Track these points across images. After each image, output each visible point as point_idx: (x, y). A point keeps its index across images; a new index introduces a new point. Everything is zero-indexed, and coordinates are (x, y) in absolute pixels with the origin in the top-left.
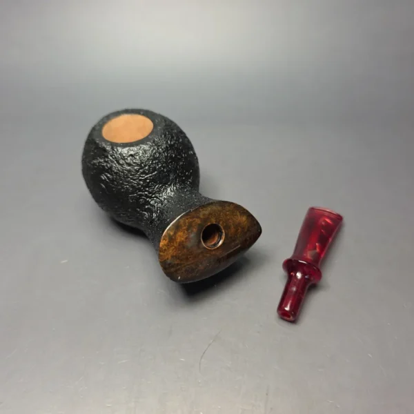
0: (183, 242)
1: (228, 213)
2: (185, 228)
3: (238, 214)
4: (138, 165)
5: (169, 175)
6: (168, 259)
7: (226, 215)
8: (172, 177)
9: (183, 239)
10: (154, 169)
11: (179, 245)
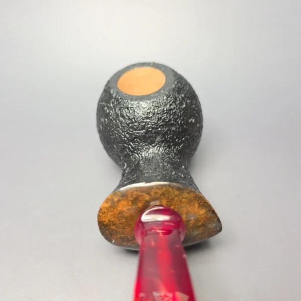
0: (124, 212)
1: (183, 200)
2: (130, 199)
3: (197, 205)
4: (129, 119)
5: (156, 137)
6: (105, 221)
7: (181, 201)
8: (158, 139)
9: (124, 209)
10: (143, 128)
11: (119, 214)
